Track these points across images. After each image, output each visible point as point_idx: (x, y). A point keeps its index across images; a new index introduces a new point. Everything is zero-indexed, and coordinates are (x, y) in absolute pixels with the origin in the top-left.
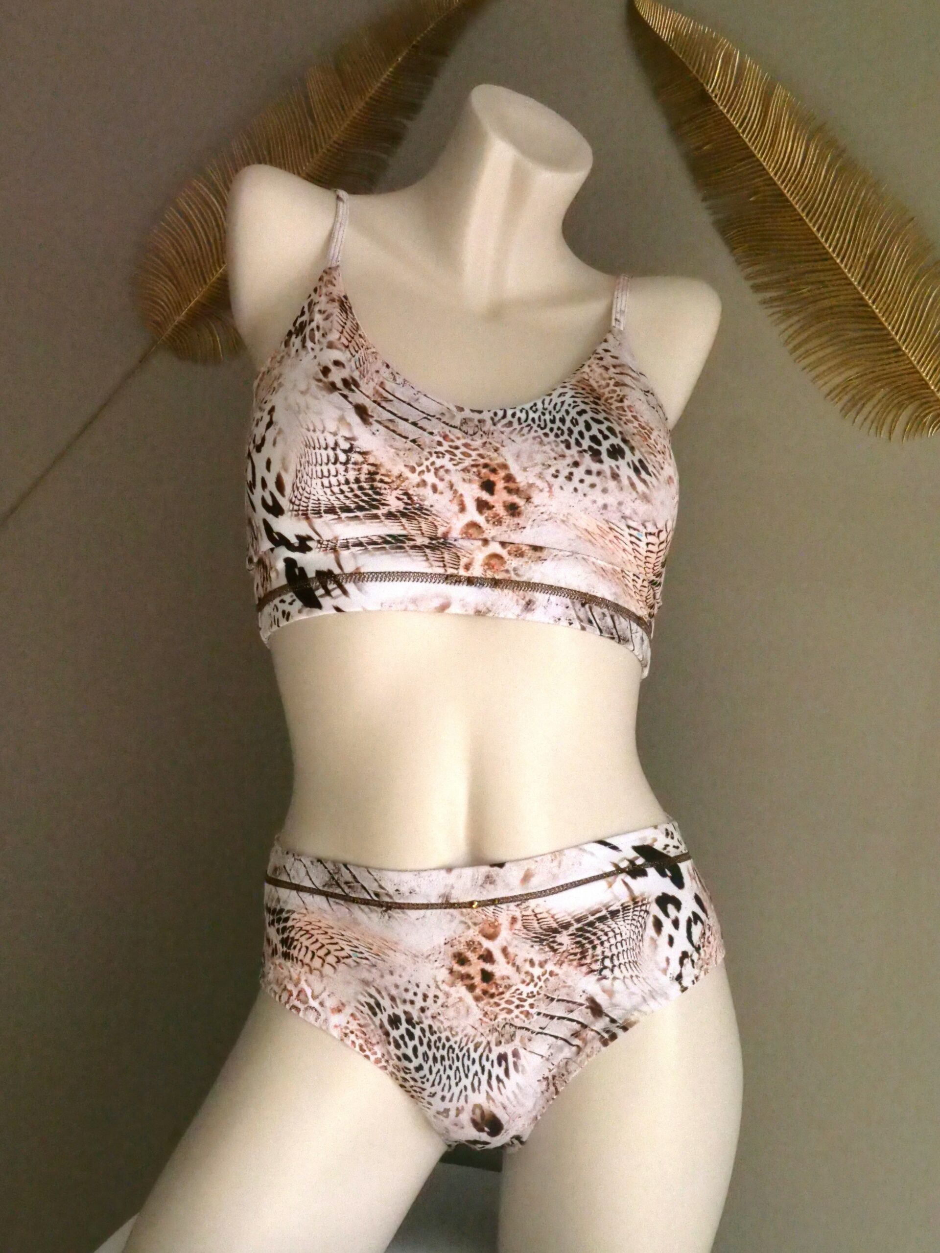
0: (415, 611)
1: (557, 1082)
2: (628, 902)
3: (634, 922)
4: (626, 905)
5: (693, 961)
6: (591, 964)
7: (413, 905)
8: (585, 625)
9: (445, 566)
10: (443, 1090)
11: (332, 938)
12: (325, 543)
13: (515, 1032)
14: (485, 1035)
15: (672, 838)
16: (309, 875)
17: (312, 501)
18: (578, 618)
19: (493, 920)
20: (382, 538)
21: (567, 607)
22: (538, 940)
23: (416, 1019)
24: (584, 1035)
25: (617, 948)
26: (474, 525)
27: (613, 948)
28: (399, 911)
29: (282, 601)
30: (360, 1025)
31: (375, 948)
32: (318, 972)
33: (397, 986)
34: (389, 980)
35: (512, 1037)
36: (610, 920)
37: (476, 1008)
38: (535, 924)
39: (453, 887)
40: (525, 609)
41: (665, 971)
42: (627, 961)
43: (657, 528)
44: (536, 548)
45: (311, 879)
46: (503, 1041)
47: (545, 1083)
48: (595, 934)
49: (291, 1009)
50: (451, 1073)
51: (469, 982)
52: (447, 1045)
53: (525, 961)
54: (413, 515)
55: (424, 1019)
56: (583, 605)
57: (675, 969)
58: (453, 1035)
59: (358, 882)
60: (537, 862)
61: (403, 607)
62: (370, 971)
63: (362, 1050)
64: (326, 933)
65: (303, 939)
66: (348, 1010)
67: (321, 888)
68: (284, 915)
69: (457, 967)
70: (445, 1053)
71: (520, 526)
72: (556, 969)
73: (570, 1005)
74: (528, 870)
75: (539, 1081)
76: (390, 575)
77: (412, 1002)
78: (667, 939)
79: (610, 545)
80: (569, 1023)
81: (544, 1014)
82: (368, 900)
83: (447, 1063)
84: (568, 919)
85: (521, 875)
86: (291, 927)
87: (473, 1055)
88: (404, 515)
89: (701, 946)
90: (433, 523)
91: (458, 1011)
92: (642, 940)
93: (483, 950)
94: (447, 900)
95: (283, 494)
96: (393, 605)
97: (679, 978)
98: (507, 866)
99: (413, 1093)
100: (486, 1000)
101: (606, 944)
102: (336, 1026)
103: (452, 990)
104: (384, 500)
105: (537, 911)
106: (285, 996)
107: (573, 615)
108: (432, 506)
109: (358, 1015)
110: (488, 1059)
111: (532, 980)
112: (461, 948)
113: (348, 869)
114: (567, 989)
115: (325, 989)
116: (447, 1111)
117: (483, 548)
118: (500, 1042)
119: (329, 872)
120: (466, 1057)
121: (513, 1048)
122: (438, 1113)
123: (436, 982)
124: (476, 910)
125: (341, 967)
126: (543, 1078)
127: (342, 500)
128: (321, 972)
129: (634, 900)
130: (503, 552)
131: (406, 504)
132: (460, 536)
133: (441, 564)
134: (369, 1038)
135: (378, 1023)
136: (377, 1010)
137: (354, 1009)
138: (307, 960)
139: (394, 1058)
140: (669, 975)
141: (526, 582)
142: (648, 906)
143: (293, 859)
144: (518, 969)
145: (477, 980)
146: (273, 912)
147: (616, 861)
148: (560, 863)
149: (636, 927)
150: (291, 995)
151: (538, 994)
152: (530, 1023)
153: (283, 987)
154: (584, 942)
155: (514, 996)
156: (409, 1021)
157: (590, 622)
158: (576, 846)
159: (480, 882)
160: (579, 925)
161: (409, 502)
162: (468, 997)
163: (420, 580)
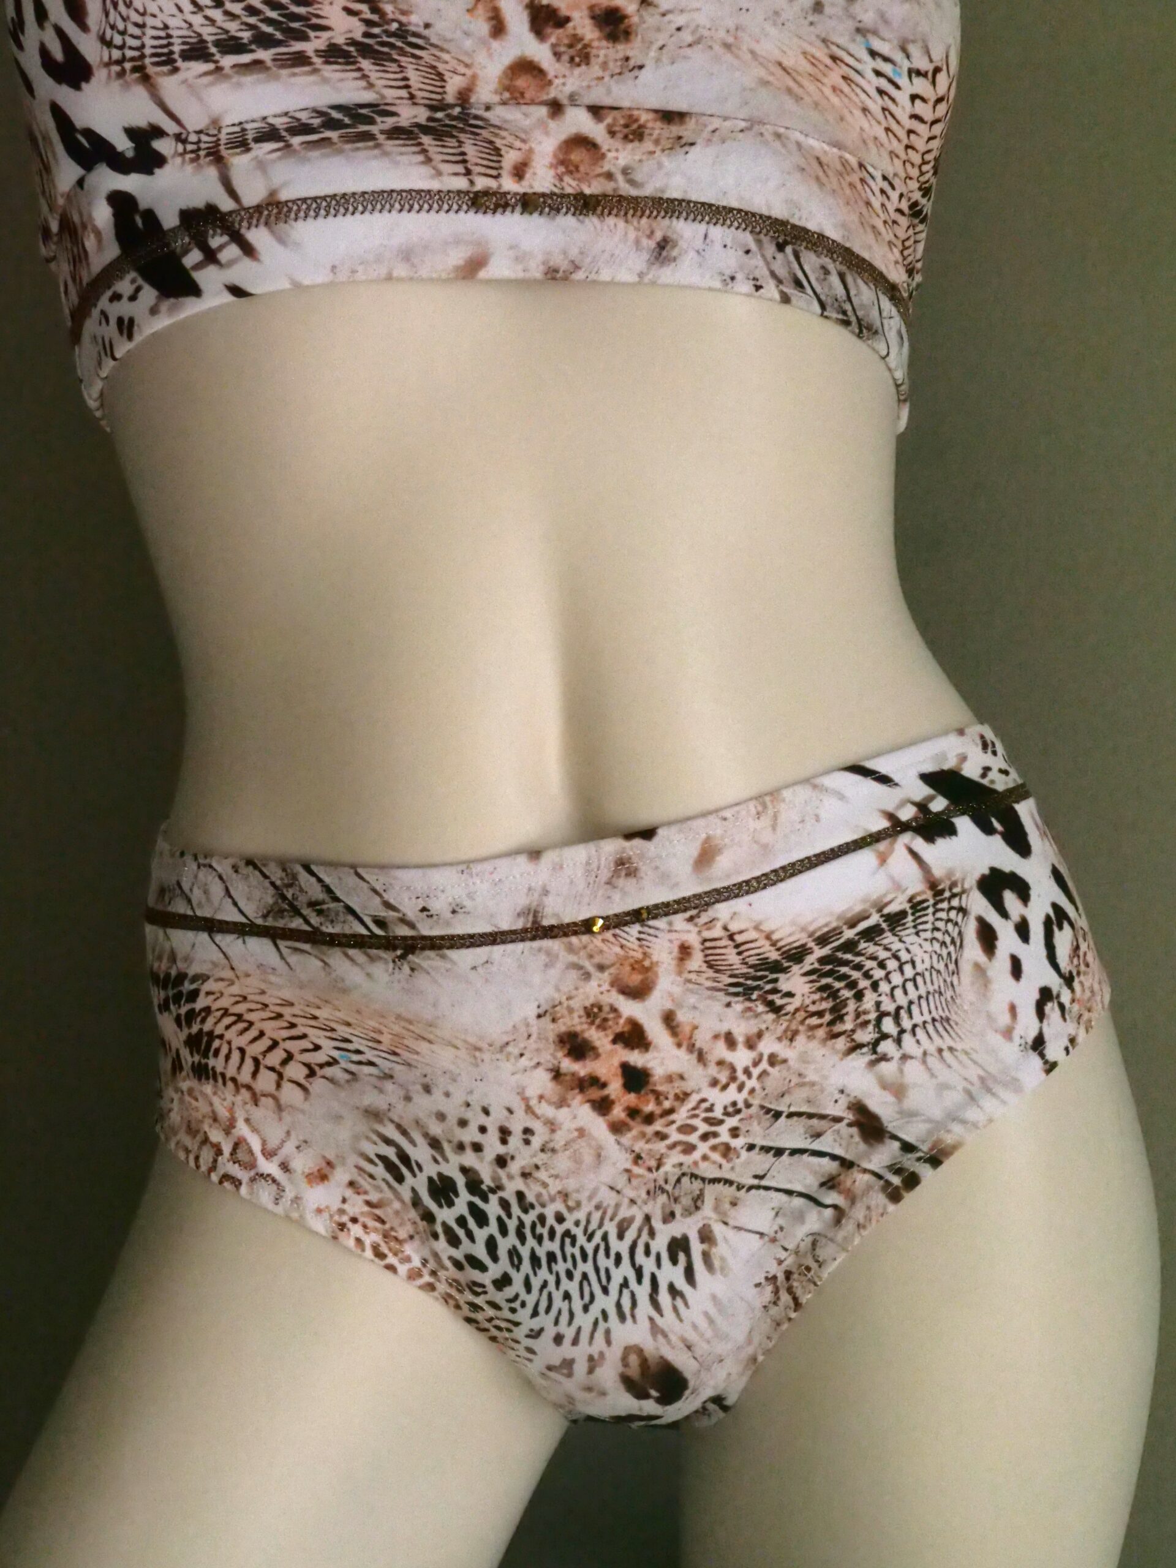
0: (411, 279)
1: (795, 1284)
2: (923, 892)
3: (938, 935)
4: (919, 898)
5: (1062, 1007)
6: (853, 1031)
7: (461, 937)
8: (790, 290)
9: (468, 172)
10: (556, 1322)
11: (293, 1026)
12: (193, 138)
13: (702, 1191)
14: (639, 1202)
15: (994, 753)
16: (230, 896)
17: (150, 32)
18: (773, 274)
19: (639, 956)
20: (320, 113)
21: (748, 252)
22: (740, 989)
23: (488, 1182)
24: (848, 1183)
25: (906, 993)
26: (525, 67)
27: (898, 993)
28: (431, 954)
29: (116, 297)
30: (368, 1203)
31: (386, 1039)
32: (270, 1101)
33: (441, 1117)
34: (423, 1105)
35: (697, 1202)
36: (888, 934)
37: (617, 1147)
38: (732, 958)
39: (546, 892)
40: (657, 258)
41: (1008, 1033)
42: (927, 1017)
43: (931, 61)
44: (669, 117)
45: (235, 904)
46: (678, 1212)
47: (769, 1288)
48: (858, 967)
49: (221, 1182)
50: (573, 1287)
51: (595, 1094)
52: (560, 1229)
53: (716, 1037)
54: (385, 49)
55: (505, 1181)
56: (781, 247)
57: (1028, 1025)
58: (570, 1209)
59: (337, 899)
60: (725, 819)
61: (383, 271)
62: (381, 1091)
63: (379, 1255)
64: (279, 1016)
65: (230, 1035)
66: (341, 1176)
67: (259, 921)
68: (187, 986)
69: (568, 1065)
70: (555, 1246)
71: (632, 63)
72: (781, 1049)
73: (815, 1121)
74: (708, 839)
75: (758, 1285)
76: (347, 202)
77: (477, 1148)
78: (1007, 965)
79: (835, 100)
80: (815, 1160)
81: (762, 1148)
82: (362, 936)
83: (561, 1267)
84: (802, 938)
85: (694, 851)
86: (202, 1010)
87: (616, 1245)
88: (365, 51)
89: (1075, 974)
90: (434, 67)
91: (577, 1160)
92: (957, 972)
93: (622, 1021)
94: (535, 922)
95: (84, 27)
96: (360, 268)
97: (1038, 1044)
98: (661, 832)
99: (494, 1332)
100: (637, 1128)
101: (884, 987)
102: (319, 1211)
103: (562, 1115)
104: (318, 16)
105: (734, 927)
106: (207, 1155)
107: (763, 272)
108: (427, 26)
109: (364, 1183)
110: (647, 1252)
111: (733, 1078)
112: (576, 1022)
113: (312, 873)
114: (806, 1089)
115: (288, 1133)
116: (568, 1365)
117: (552, 124)
118: (672, 1215)
119: (273, 884)
120: (601, 1252)
121: (700, 1225)
122: (550, 1368)
123: (526, 1100)
124: (600, 937)
125: (318, 1085)
126: (767, 1278)
127: (219, 23)
128: (276, 1099)
129: (933, 885)
130: (596, 130)
131: (369, 23)
132: (496, 99)
133: (460, 168)
134: (392, 1229)
135: (407, 1196)
136: (404, 1170)
137: (355, 1170)
138: (245, 1077)
139: (448, 1264)
140: (1017, 1040)
141: (653, 199)
142: (964, 897)
143: (194, 866)
144: (701, 1057)
145: (615, 1088)
146: (165, 981)
147: (890, 808)
148: (775, 817)
149: (943, 944)
150: (219, 1152)
151: (748, 1105)
152: (733, 1168)
153: (199, 1138)
154: (837, 985)
155: (696, 1116)
156: (474, 1185)
157: (798, 284)
158: (806, 781)
159: (605, 874)
160: (826, 951)
161: (375, 17)
162: (598, 1126)
163: (416, 207)
